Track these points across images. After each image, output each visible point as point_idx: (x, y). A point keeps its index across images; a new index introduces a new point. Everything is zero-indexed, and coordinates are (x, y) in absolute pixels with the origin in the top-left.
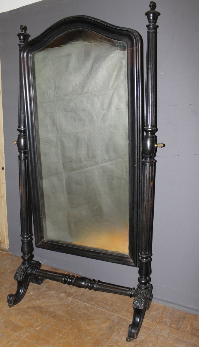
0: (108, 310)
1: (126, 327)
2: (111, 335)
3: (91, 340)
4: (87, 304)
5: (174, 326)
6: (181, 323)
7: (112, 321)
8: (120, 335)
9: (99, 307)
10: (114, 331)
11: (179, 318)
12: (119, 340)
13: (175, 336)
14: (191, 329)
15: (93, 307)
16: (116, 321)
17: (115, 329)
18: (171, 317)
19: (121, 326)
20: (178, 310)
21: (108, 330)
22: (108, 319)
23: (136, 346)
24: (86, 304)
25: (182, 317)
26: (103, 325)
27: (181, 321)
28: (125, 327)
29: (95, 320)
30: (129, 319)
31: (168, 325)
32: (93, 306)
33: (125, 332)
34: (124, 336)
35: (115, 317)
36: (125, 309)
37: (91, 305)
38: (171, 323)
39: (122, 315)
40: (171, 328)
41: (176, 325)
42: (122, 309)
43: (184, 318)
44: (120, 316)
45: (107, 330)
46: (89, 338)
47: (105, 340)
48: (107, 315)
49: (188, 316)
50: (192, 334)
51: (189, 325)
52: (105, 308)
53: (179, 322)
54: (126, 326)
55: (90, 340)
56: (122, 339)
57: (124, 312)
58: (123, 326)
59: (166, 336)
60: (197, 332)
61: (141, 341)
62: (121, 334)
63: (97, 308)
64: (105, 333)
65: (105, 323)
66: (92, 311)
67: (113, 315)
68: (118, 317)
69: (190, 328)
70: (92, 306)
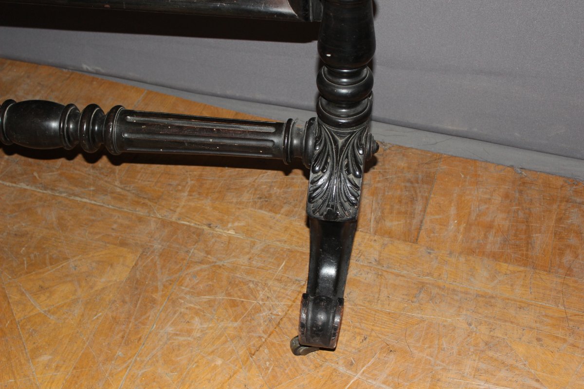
0: (120, 198)
1: (204, 266)
2: (144, 324)
3: (57, 368)
4: (28, 187)
5: (396, 223)
6: (419, 207)
7: (141, 250)
8: (182, 315)
9: (77, 190)
10: (154, 301)
11: (408, 184)
12: (181, 339)
13: (404, 272)
14: (462, 228)
15: (54, 197)
16: (157, 246)
17: (156, 289)
18: (379, 185)
19: (180, 269)
20: (400, 147)
21: (127, 299)
22: (123, 244)
23: (252, 355)
24: (23, 186)
25: (420, 176)
26: (103, 280)
27: (419, 198)
28: (197, 268)
29: (66, 259)
30: (209, 226)
31: (372, 224)
32: (52, 190)
33: (199, 294)
34: (197, 313)
35: (153, 226)
36: (190, 183)
37: (46, 188)
38: (383, 213)
39: (178, 210)
40: (387, 240)
41: (403, 222)
42: (174, 183)
43: (429, 180)
44: (174, 219)
45: (124, 302)
46: (45, 358)
47: (120, 353)
48: (115, 226)
49: (443, 167)
50: (471, 252)
51: (453, 211)
52: (105, 191)
53: (413, 200)
54: (201, 262)
55: (54, 365)
56: (189, 332)
57: (186, 194)
58: (188, 267)
59: (370, 277)
60: (486, 237)
61: (271, 329)
62: (182, 310)
63: (72, 198)
64: (114, 318)
65: (112, 265)
66: (52, 216)
67: (140, 220)
68: (164, 223)
69: (459, 224)
70: (49, 192)
